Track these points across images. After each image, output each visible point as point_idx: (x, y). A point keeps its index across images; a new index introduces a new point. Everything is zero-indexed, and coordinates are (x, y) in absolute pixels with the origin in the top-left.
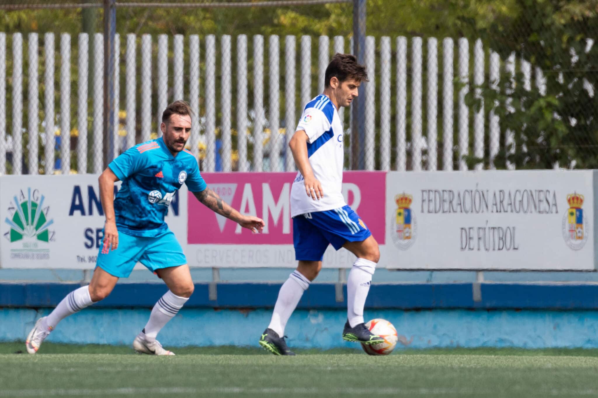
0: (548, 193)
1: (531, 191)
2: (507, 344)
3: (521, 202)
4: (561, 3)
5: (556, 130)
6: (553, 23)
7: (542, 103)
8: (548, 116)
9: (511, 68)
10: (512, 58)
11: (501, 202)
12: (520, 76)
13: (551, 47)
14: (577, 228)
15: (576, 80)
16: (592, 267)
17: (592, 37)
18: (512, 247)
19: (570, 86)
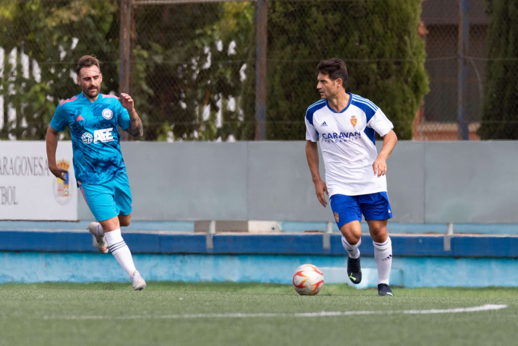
0: (41, 160)
1: (28, 158)
2: (9, 280)
3: (20, 167)
4: (53, 10)
5: (47, 109)
6: (45, 26)
7: (37, 88)
8: (42, 98)
9: (13, 61)
10: (14, 53)
11: (5, 166)
12: (19, 67)
13: (45, 44)
14: (64, 188)
15: (64, 70)
16: (75, 218)
17: (77, 37)
18: (13, 202)
19: (60, 75)
